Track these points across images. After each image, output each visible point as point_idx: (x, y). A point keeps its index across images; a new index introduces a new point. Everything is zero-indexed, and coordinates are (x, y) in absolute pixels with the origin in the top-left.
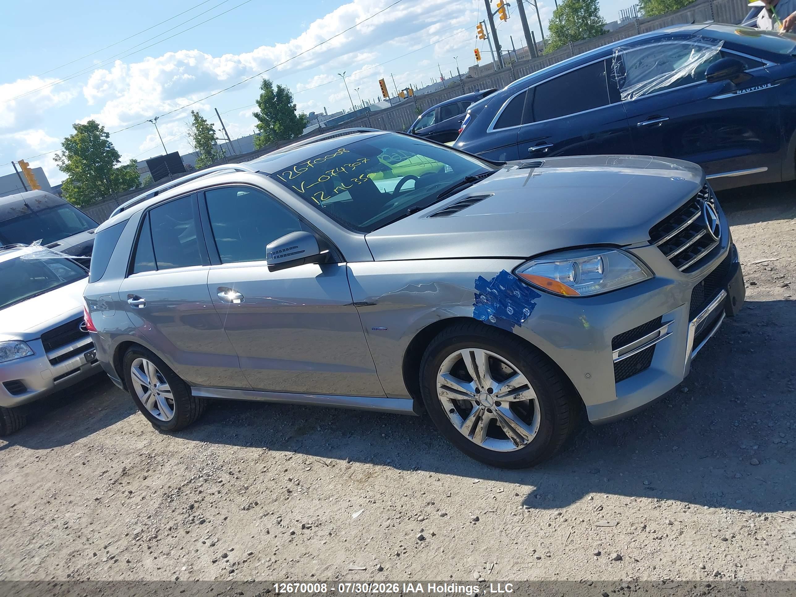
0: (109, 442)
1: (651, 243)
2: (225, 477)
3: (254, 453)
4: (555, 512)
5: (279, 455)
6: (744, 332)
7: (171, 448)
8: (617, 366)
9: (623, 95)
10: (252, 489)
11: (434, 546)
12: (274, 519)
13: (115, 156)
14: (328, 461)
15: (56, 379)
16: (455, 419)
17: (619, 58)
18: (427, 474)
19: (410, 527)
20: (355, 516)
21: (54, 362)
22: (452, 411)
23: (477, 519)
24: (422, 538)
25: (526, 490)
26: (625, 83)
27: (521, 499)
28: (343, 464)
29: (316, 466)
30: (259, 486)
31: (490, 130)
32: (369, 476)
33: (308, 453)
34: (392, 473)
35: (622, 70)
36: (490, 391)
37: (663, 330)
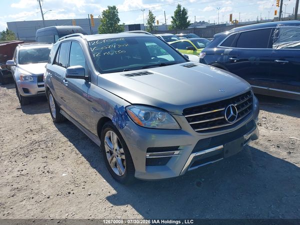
0: (40, 118)
1: (184, 114)
2: (50, 144)
3: (65, 139)
4: (112, 205)
5: (69, 143)
6: (250, 166)
7: (49, 128)
8: (147, 160)
9: (274, 45)
10: (51, 152)
11: (69, 198)
12: (45, 164)
13: (119, 20)
14: (78, 152)
15: (38, 92)
16: (108, 155)
17: (278, 29)
18: (96, 171)
19: (71, 187)
20: (64, 175)
21: (39, 86)
22: (108, 152)
23: (90, 195)
24: (69, 193)
25: (114, 192)
26: (277, 41)
27: (109, 195)
28: (81, 155)
29: (74, 152)
30: (54, 152)
31: (219, 46)
32: (82, 163)
33: (76, 147)
34: (88, 165)
35: (277, 34)
36: (116, 150)
37: (176, 152)
